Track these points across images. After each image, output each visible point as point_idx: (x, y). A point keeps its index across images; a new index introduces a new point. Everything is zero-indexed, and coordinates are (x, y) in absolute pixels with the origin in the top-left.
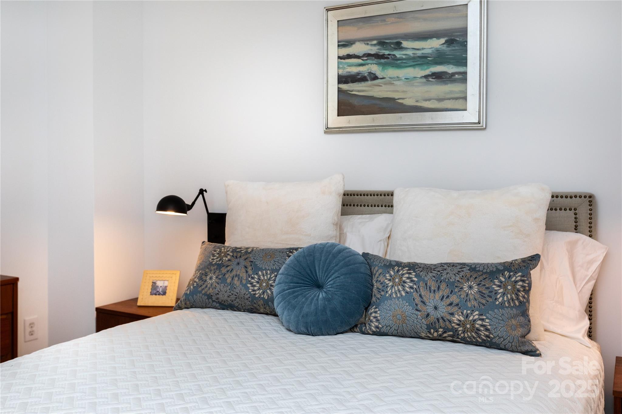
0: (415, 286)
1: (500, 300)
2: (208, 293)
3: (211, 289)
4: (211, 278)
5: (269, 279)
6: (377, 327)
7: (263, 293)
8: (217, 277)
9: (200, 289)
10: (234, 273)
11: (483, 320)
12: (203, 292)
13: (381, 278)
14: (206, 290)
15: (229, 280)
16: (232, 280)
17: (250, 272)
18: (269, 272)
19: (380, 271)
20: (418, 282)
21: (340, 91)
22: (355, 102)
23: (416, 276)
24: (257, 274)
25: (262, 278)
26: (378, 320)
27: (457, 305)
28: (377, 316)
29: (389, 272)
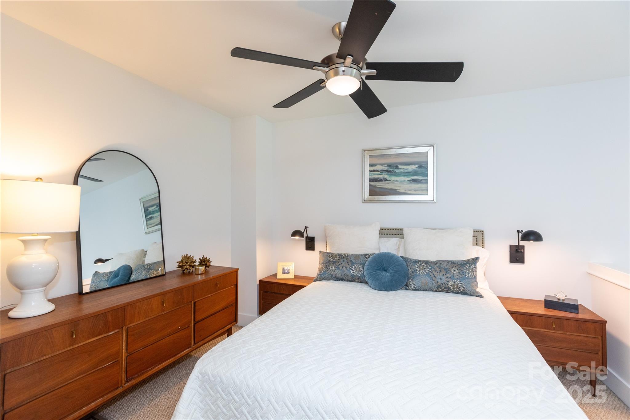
0: (430, 270)
1: (467, 275)
2: (331, 274)
3: (333, 272)
4: (332, 267)
5: (360, 267)
6: (414, 287)
7: (358, 274)
8: (335, 267)
9: (327, 272)
10: (343, 265)
11: (461, 284)
12: (329, 273)
13: (413, 267)
14: (330, 273)
15: (341, 268)
16: (342, 268)
17: (350, 265)
18: (359, 264)
19: (412, 264)
20: (431, 268)
21: (370, 185)
22: (377, 190)
23: (430, 266)
24: (354, 265)
25: (356, 267)
26: (414, 284)
27: (450, 278)
28: (413, 283)
29: (416, 264)
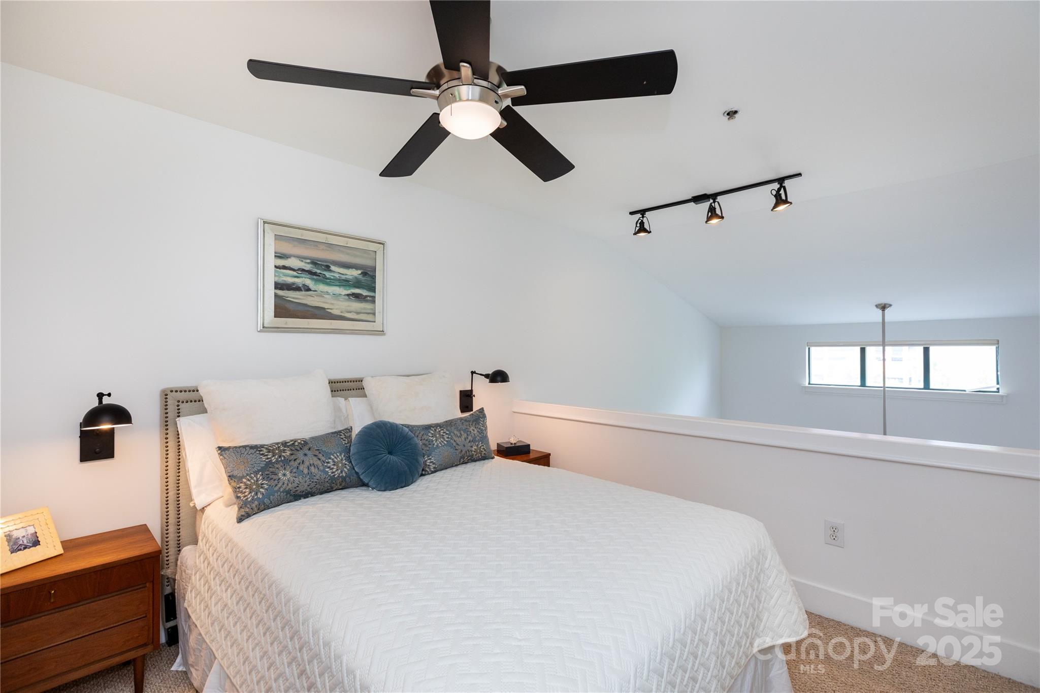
0: (450, 437)
2: (287, 489)
3: (290, 485)
4: (284, 475)
6: (434, 468)
7: (342, 472)
8: (291, 472)
9: (276, 488)
10: (307, 463)
12: (282, 490)
13: (425, 437)
14: (284, 487)
15: (306, 471)
16: (309, 469)
17: (323, 458)
18: (338, 454)
19: (422, 433)
20: (450, 433)
21: (276, 296)
22: (291, 307)
23: (447, 430)
24: (330, 458)
25: (336, 460)
26: (434, 464)
28: (431, 461)
29: (430, 432)
